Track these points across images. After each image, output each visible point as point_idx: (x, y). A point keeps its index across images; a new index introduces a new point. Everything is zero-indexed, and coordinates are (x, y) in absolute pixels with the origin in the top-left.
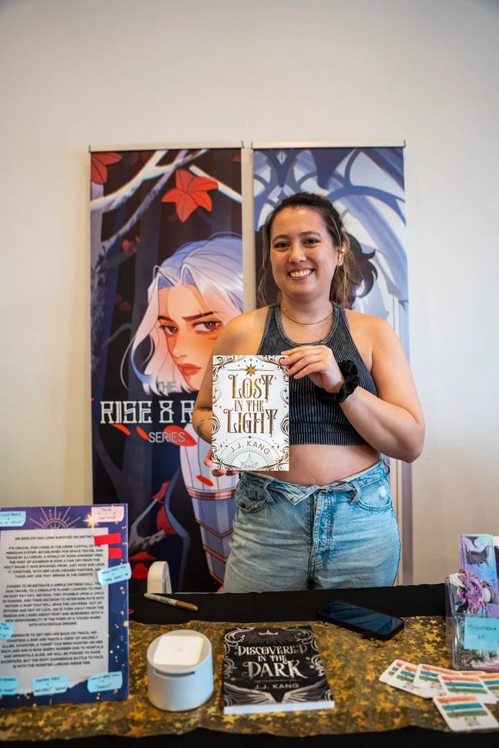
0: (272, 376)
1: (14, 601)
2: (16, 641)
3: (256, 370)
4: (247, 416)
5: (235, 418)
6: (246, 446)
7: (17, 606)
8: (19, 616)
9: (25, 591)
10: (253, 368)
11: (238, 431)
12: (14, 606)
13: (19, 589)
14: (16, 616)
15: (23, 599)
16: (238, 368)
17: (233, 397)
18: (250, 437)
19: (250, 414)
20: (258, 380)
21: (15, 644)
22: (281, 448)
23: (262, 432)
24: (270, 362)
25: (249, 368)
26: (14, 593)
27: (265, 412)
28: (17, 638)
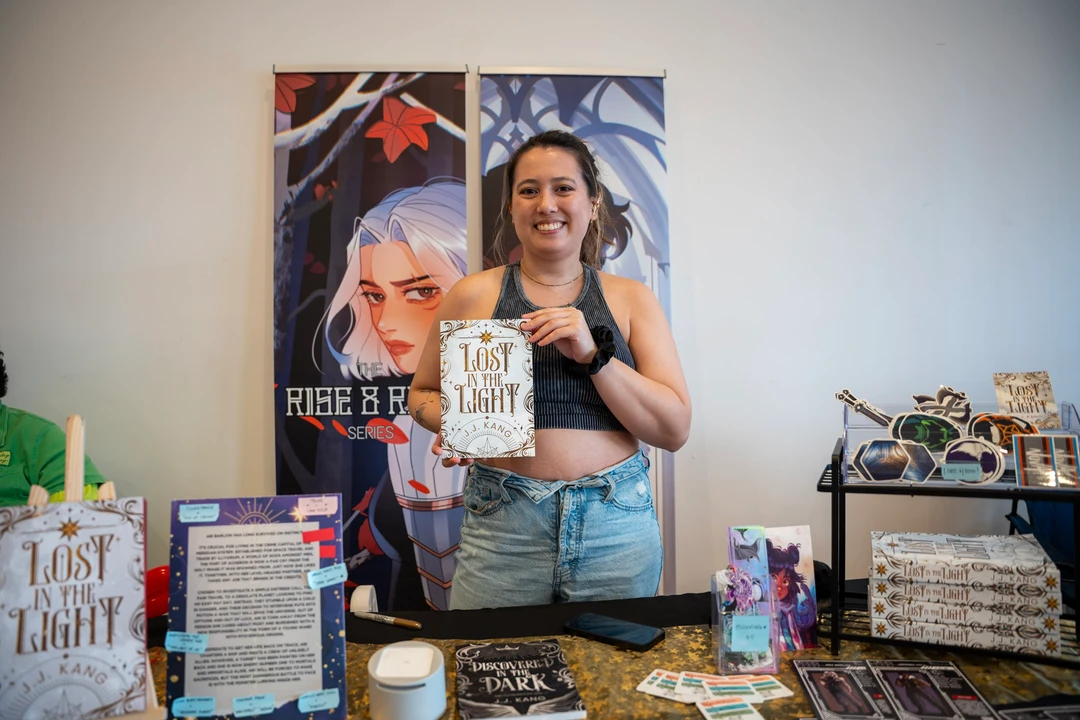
2: (211, 655)
9: (220, 597)
14: (209, 626)
15: (218, 607)
26: (207, 600)
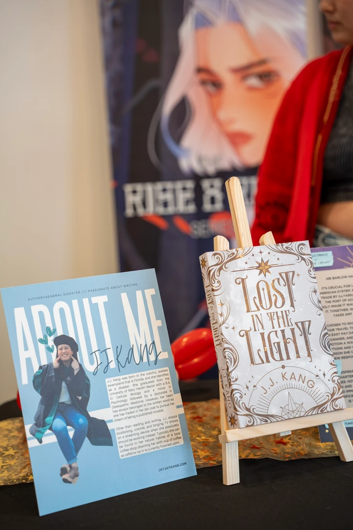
0: (294, 272)
1: (337, 339)
3: (270, 267)
4: (273, 335)
5: (257, 343)
6: (281, 383)
7: (341, 343)
8: (345, 353)
10: (266, 264)
11: (265, 360)
12: (337, 344)
13: (339, 327)
16: (246, 267)
17: (248, 311)
18: (283, 367)
19: (276, 332)
20: (276, 282)
21: (346, 380)
22: (328, 376)
23: (298, 357)
24: (286, 252)
25: (260, 265)
27: (295, 326)
28: (347, 374)
